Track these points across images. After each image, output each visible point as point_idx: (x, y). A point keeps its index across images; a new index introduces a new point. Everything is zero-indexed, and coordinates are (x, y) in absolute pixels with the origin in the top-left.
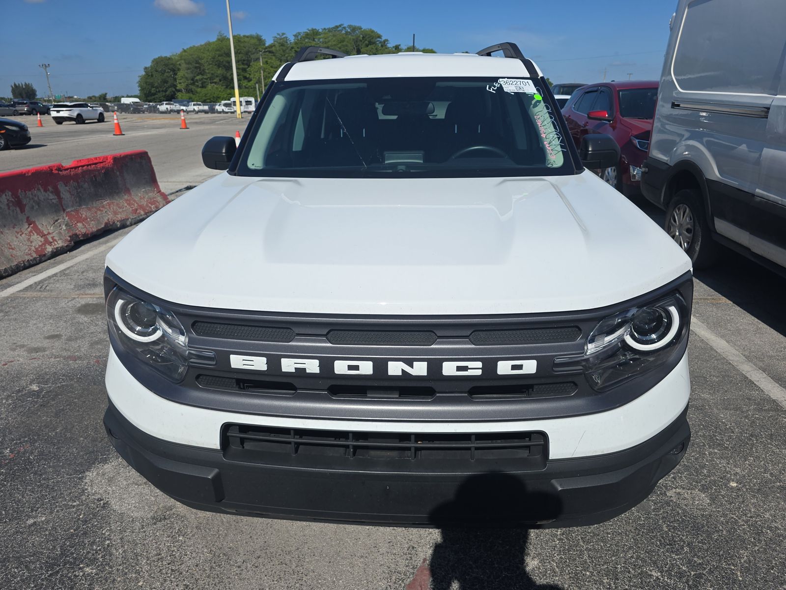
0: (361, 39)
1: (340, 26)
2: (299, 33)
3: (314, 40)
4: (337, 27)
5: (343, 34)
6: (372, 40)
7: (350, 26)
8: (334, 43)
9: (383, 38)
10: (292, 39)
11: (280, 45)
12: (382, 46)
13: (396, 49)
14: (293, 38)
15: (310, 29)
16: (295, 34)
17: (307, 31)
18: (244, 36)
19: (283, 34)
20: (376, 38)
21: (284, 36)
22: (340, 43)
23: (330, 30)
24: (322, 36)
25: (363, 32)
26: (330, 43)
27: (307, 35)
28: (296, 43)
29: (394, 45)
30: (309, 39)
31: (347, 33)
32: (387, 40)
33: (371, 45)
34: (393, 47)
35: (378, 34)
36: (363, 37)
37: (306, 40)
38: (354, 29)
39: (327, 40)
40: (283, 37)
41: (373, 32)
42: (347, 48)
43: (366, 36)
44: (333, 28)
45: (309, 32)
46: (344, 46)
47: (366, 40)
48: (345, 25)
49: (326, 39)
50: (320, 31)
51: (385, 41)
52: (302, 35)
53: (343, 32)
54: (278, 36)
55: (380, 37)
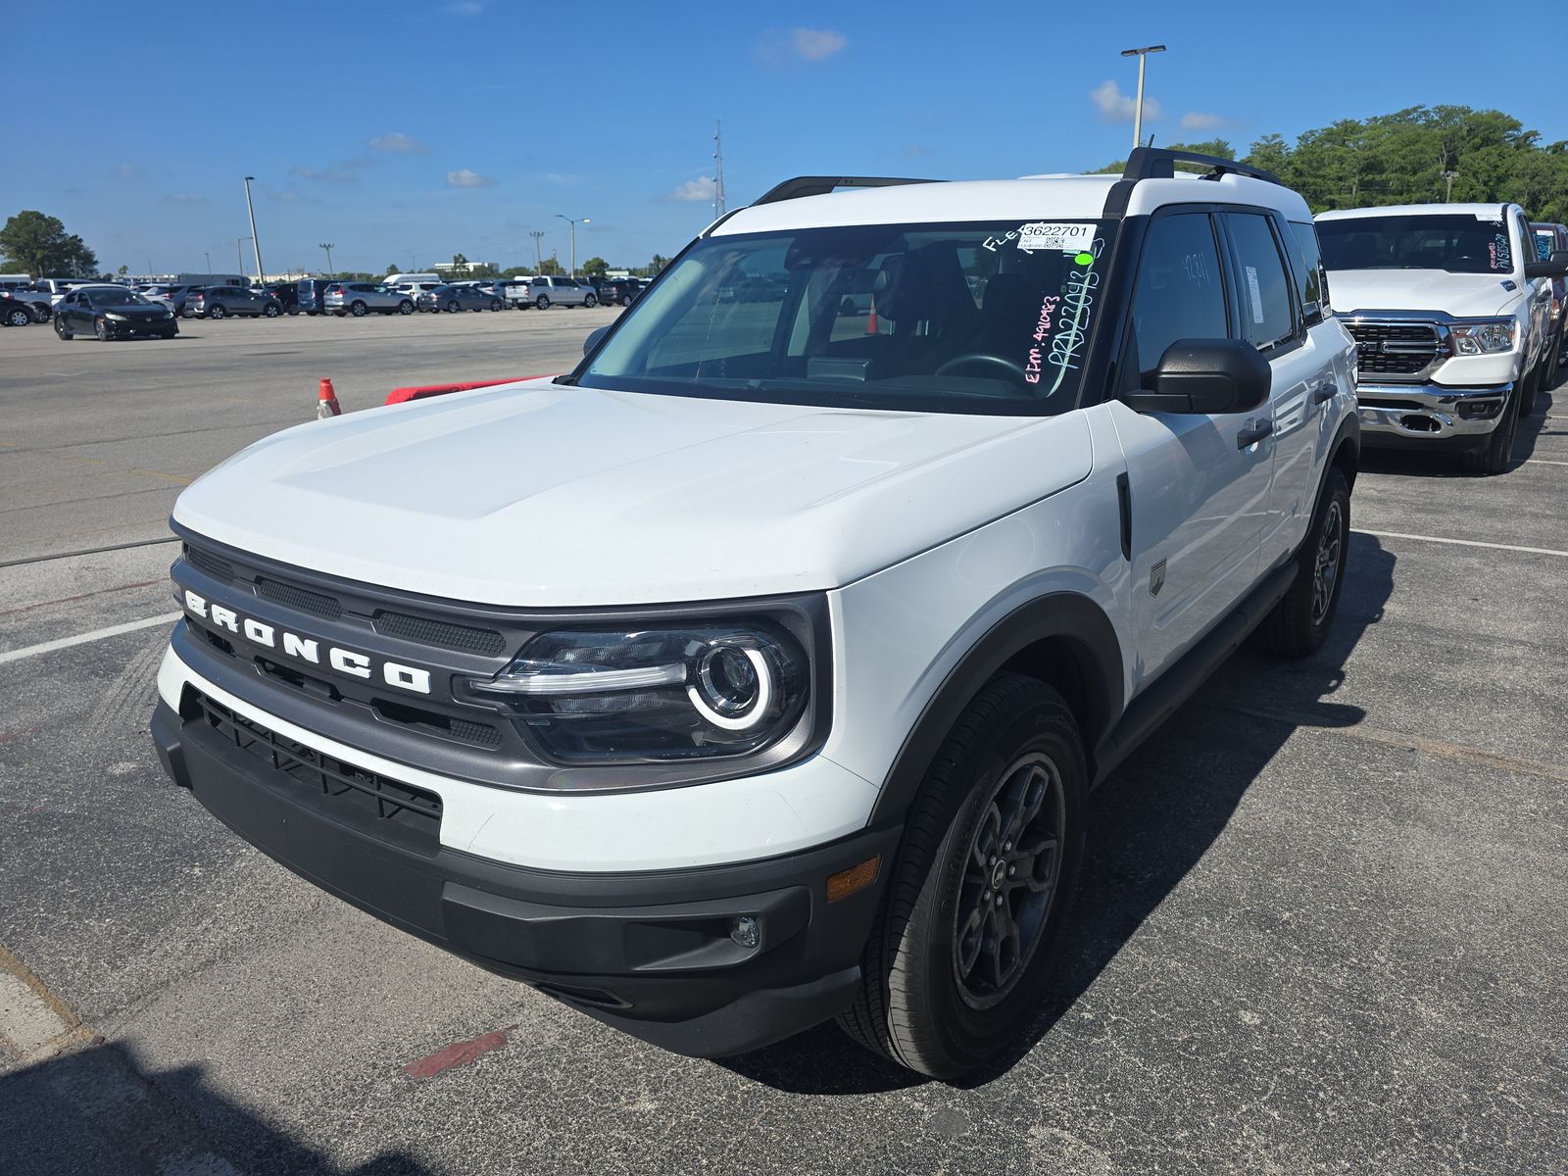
0: (1465, 133)
1: (1415, 110)
2: (1312, 133)
3: (1343, 143)
4: (1407, 112)
5: (1419, 126)
6: (1491, 136)
7: (1439, 109)
8: (1392, 147)
9: (1524, 130)
10: (1292, 145)
11: (1263, 158)
12: (1517, 147)
13: (1554, 152)
14: (1297, 142)
15: (1339, 122)
16: (1300, 135)
17: (1332, 126)
18: (1191, 147)
19: (1275, 136)
20: (1505, 130)
21: (1277, 140)
22: (1407, 146)
23: (1386, 121)
24: (1365, 134)
25: (1471, 118)
26: (1381, 149)
27: (1330, 136)
28: (1300, 153)
29: (1552, 144)
30: (1333, 142)
31: (1429, 124)
32: (1535, 134)
33: (1488, 145)
34: (1548, 148)
35: (1512, 120)
36: (1470, 131)
37: (1327, 146)
38: (1448, 114)
39: (1374, 143)
40: (1272, 143)
41: (1498, 116)
42: (1422, 155)
43: (1479, 126)
44: (1397, 115)
45: (1335, 127)
46: (1415, 152)
47: (1476, 137)
48: (1429, 107)
49: (1373, 139)
50: (1364, 123)
51: (1527, 137)
52: (1317, 135)
53: (1421, 122)
54: (1264, 142)
55: (1516, 126)
